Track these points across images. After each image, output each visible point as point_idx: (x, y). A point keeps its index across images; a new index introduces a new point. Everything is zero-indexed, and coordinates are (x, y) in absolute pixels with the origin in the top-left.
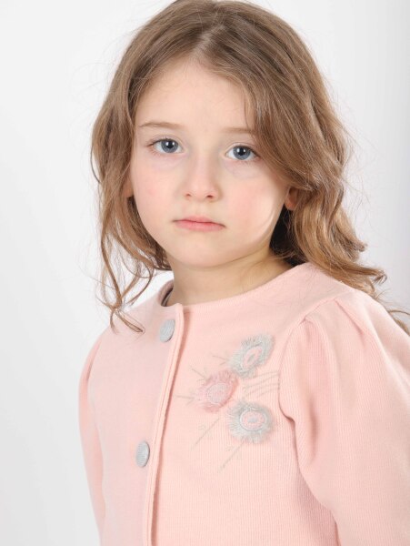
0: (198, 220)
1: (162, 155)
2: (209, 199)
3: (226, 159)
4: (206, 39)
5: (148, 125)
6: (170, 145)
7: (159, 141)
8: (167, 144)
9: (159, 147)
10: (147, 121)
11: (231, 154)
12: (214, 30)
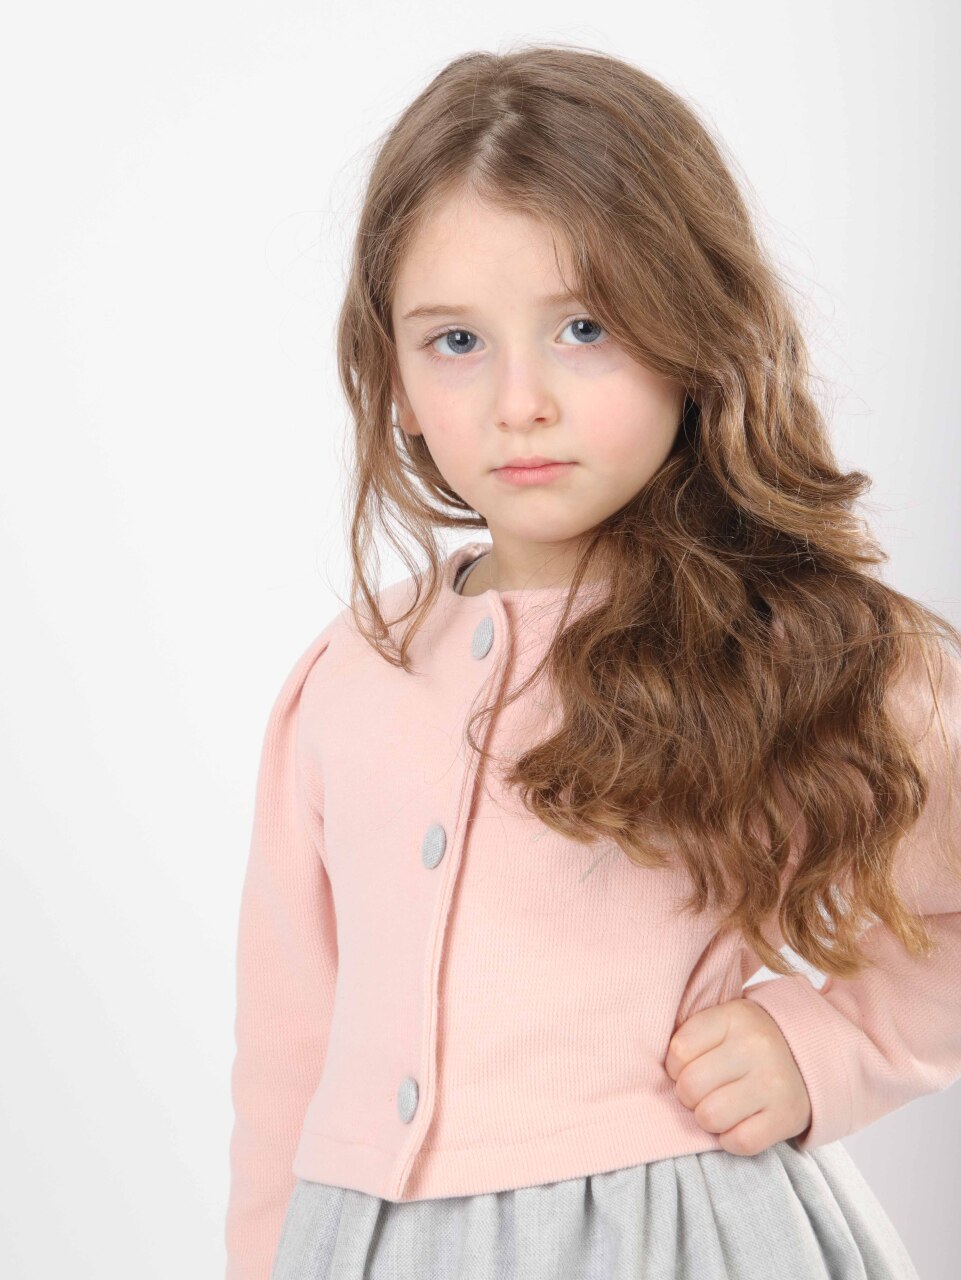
0: (528, 464)
1: (450, 360)
2: (540, 425)
3: (558, 346)
4: (488, 146)
5: (416, 313)
6: (464, 340)
7: (440, 336)
8: (458, 337)
9: (443, 347)
10: (412, 307)
11: (569, 336)
12: (497, 128)
